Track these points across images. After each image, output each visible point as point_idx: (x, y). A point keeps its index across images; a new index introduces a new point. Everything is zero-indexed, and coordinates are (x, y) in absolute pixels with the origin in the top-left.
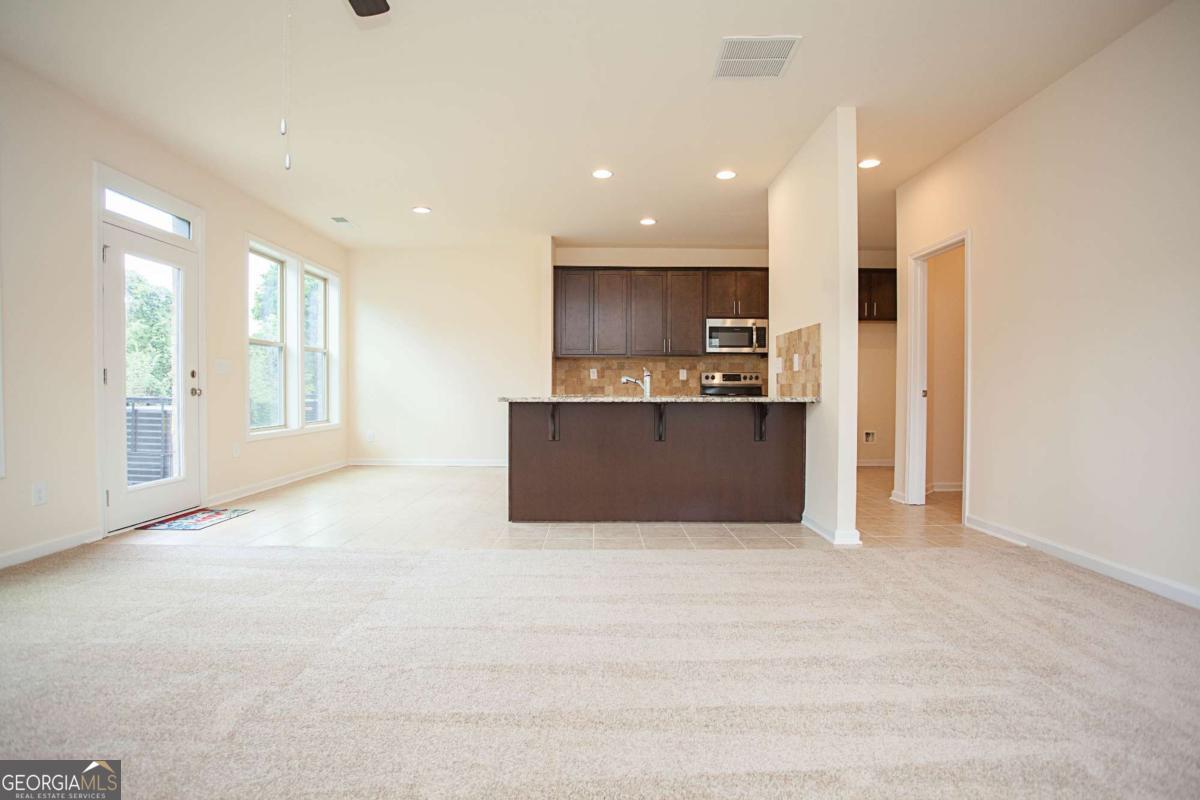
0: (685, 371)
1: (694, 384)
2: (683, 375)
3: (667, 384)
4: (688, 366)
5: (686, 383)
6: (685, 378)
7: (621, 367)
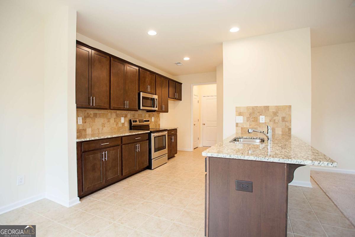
0: (123, 118)
1: (127, 125)
2: (123, 120)
3: (116, 126)
4: (124, 116)
5: (123, 124)
6: (123, 122)
7: (95, 115)
